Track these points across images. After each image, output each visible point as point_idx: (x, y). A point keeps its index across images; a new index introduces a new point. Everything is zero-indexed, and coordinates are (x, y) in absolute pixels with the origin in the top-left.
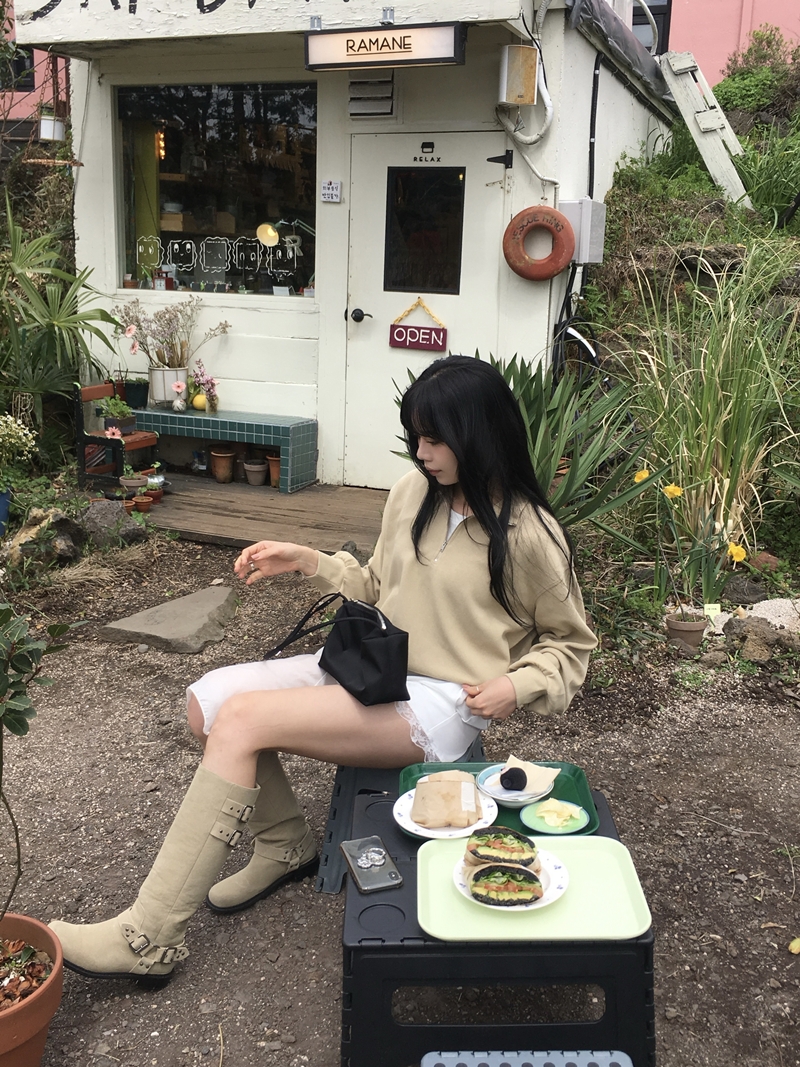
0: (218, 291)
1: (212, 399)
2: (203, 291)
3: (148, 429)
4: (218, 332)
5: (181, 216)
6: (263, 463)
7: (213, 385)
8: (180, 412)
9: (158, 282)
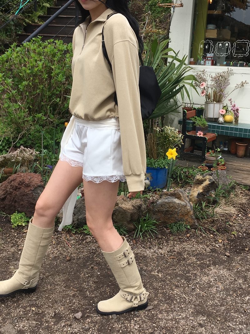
0: (240, 66)
1: (236, 118)
2: (232, 66)
3: (213, 132)
5: (216, 31)
7: (238, 111)
8: (222, 124)
9: (207, 62)
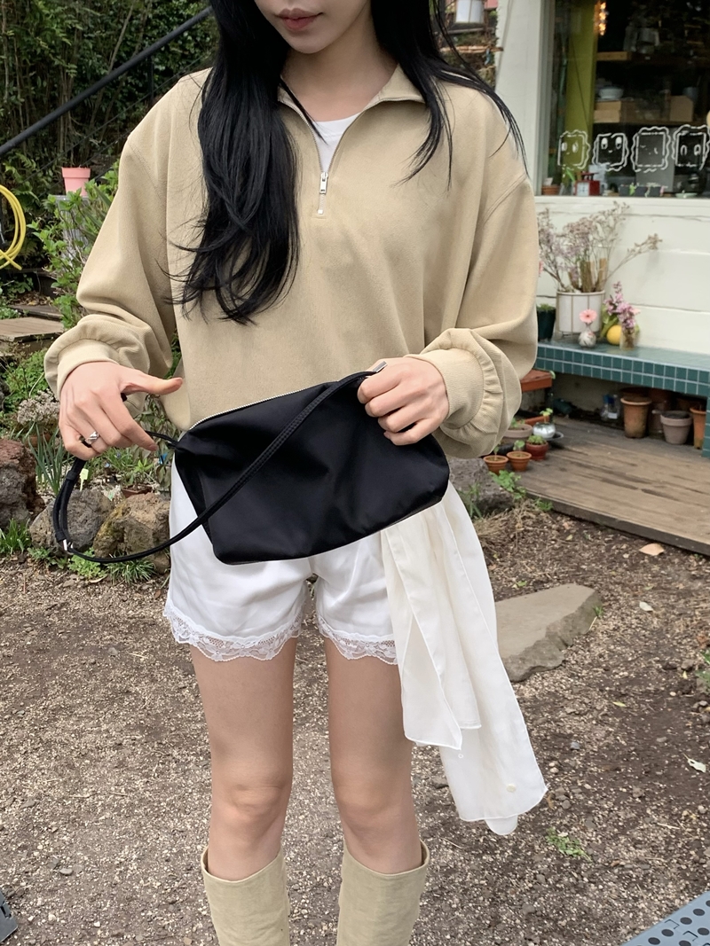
0: (652, 195)
1: (629, 332)
2: (632, 196)
4: (645, 247)
6: (687, 417)
7: (631, 314)
9: (581, 187)
